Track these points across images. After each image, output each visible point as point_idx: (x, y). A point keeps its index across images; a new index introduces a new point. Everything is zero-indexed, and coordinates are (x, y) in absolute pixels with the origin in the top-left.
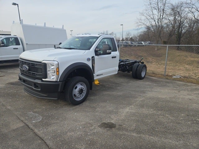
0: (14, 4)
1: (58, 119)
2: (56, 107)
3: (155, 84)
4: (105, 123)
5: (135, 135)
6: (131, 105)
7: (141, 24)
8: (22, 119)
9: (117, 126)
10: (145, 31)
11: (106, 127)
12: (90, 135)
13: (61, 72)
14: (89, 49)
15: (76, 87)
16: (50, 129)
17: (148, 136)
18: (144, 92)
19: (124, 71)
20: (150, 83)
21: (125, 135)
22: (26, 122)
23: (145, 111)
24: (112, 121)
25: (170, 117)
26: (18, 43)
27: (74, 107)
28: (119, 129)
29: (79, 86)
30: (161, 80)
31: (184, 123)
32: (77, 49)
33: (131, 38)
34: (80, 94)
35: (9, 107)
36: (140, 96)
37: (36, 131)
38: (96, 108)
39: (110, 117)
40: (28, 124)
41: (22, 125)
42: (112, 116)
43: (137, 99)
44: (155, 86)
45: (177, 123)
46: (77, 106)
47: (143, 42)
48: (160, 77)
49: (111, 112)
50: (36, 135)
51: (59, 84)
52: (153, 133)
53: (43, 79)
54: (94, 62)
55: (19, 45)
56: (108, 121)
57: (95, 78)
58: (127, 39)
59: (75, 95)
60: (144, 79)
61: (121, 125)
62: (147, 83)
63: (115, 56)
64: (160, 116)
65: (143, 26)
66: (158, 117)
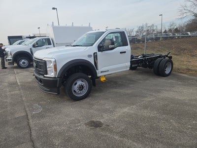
0: (54, 9)
1: (53, 112)
2: (59, 101)
3: (180, 83)
4: (93, 122)
5: (117, 137)
6: (133, 104)
7: (186, 11)
8: (27, 109)
9: (104, 126)
10: (193, 20)
11: (92, 126)
12: (72, 131)
13: (59, 69)
14: (92, 45)
15: (76, 83)
16: (42, 121)
17: (131, 141)
18: (159, 91)
19: (145, 67)
20: (174, 82)
21: (106, 136)
22: (28, 112)
23: (146, 113)
24: (102, 121)
25: (174, 123)
26: (50, 44)
27: (74, 103)
28: (103, 130)
29: (79, 83)
30: (192, 77)
31: (190, 132)
32: (81, 46)
33: (176, 29)
34: (80, 90)
35: (24, 99)
36: (151, 95)
37: (31, 121)
38: (93, 105)
39: (102, 116)
40: (28, 114)
41: (23, 114)
42: (105, 115)
43: (145, 99)
44: (180, 84)
45: (179, 131)
46: (77, 102)
47: (189, 33)
48: (192, 75)
49: (106, 111)
50: (28, 124)
51: (57, 80)
52: (140, 139)
53: (45, 76)
54: (97, 58)
55: (51, 44)
56: (98, 120)
57: (98, 75)
58: (170, 30)
59: (75, 91)
60: (169, 77)
61: (109, 126)
62: (170, 81)
63: (124, 51)
64: (162, 121)
65: (189, 14)
66: (158, 122)
